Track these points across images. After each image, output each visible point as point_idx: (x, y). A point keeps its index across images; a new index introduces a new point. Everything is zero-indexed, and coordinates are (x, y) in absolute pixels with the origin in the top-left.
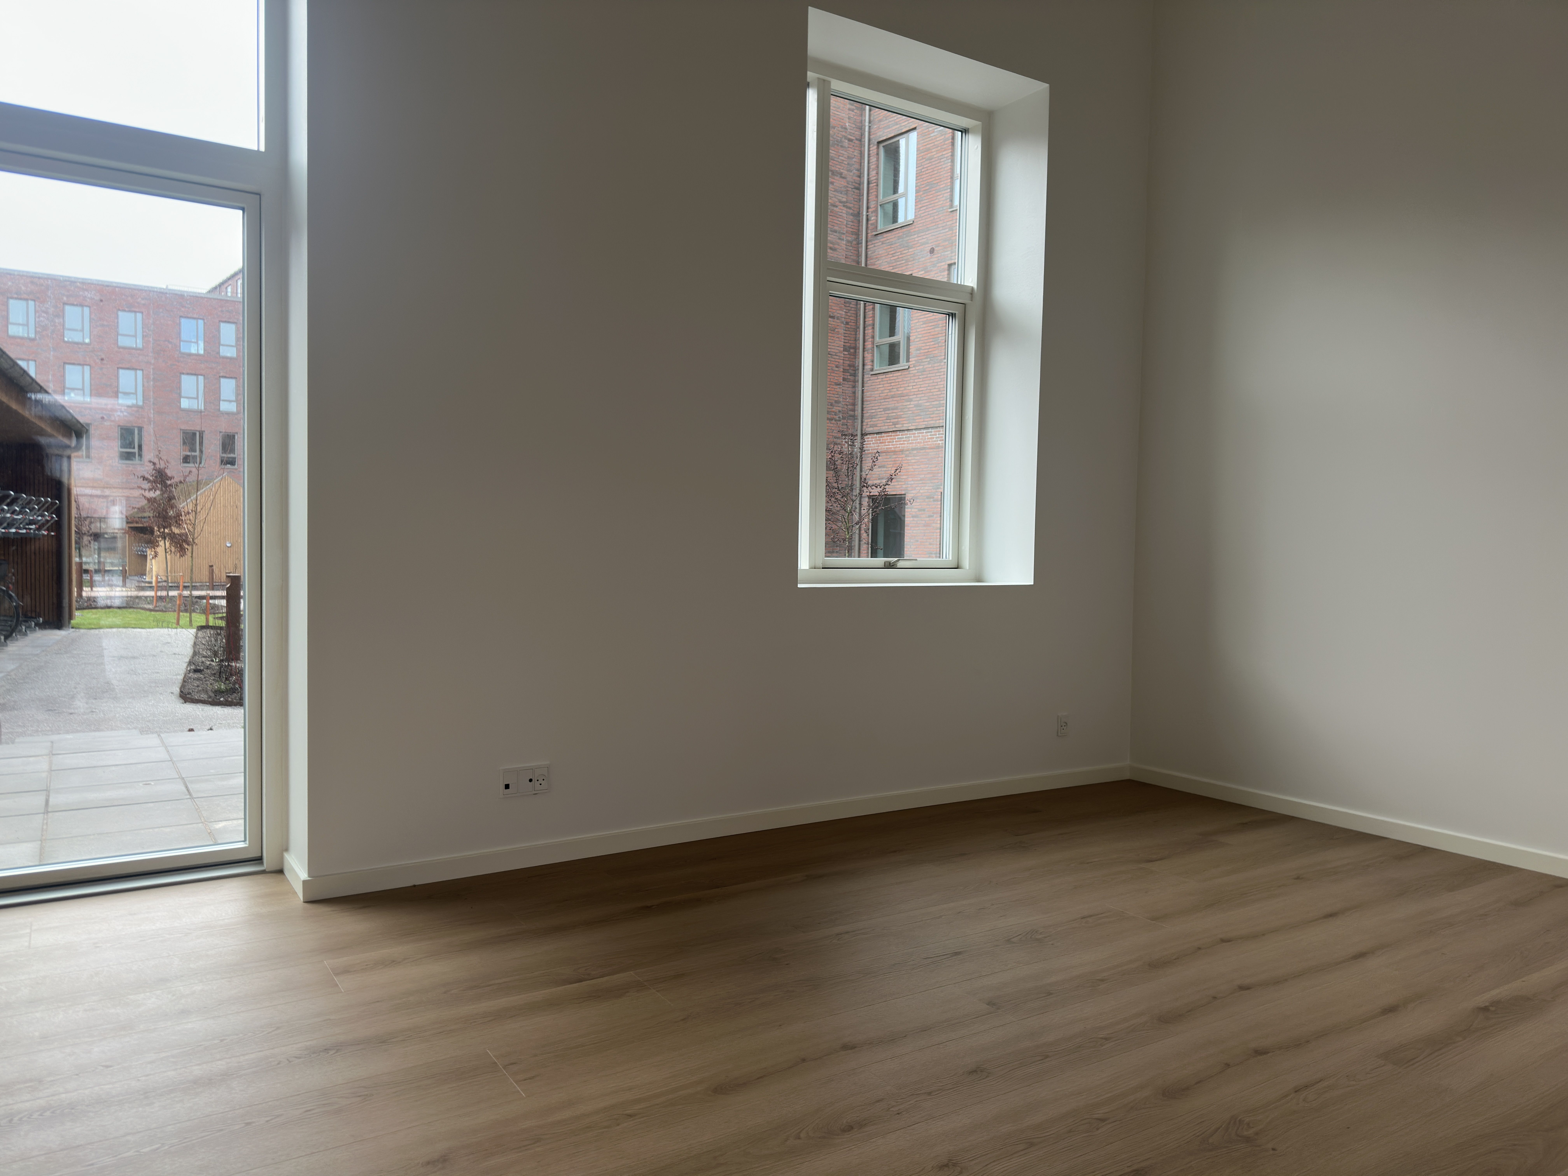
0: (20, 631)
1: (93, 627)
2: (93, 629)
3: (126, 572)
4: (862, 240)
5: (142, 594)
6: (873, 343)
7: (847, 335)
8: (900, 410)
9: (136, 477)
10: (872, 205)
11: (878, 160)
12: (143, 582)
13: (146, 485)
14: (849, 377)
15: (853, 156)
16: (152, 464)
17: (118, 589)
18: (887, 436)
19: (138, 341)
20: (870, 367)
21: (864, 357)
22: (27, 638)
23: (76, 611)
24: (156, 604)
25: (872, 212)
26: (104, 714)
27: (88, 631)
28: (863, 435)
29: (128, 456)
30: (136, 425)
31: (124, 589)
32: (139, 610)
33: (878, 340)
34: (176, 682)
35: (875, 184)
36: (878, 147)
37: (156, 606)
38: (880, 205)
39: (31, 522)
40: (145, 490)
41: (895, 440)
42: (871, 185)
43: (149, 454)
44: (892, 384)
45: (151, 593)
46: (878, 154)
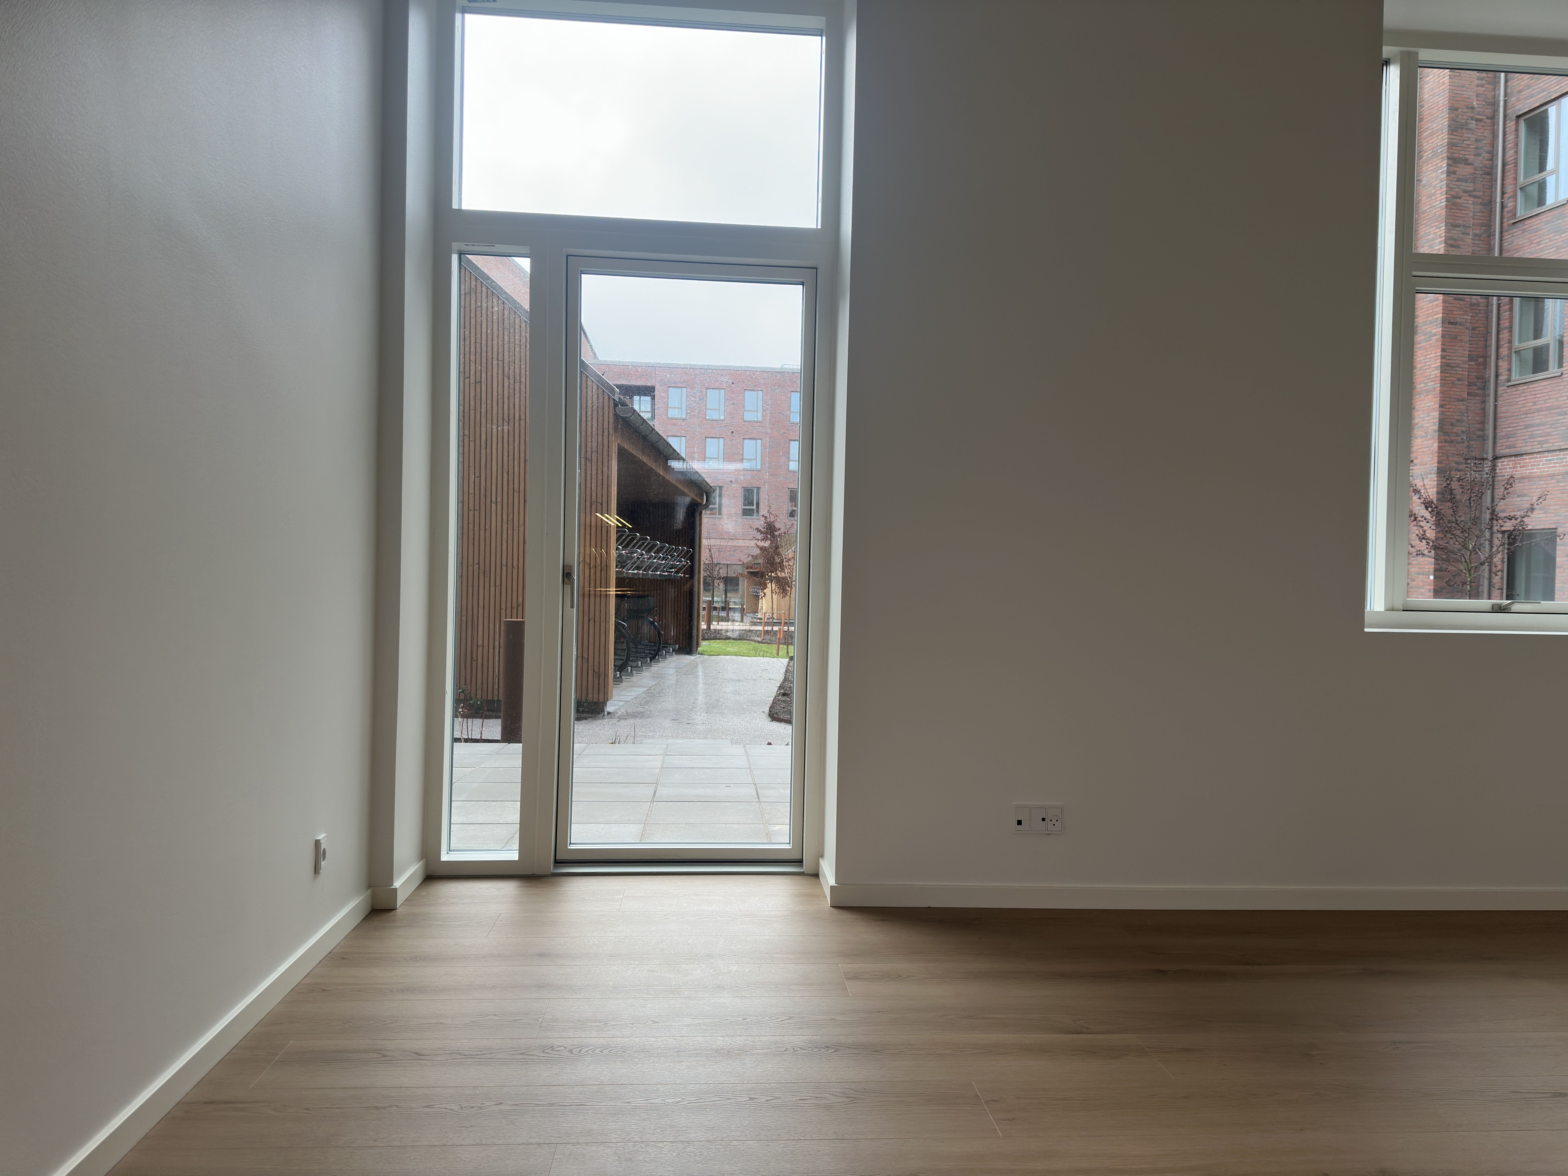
0: (662, 655)
1: (713, 654)
2: (713, 655)
3: (744, 610)
4: (1495, 231)
5: (753, 628)
6: (1510, 349)
7: (1473, 342)
8: (1548, 426)
9: (752, 529)
10: (1509, 189)
11: (1517, 137)
12: (755, 618)
13: (760, 536)
14: (1476, 391)
15: (1482, 138)
16: (764, 518)
17: (737, 624)
18: (1529, 459)
19: (759, 415)
20: (1506, 377)
21: (1497, 366)
22: (666, 661)
23: (702, 642)
24: (764, 637)
25: (1509, 198)
26: (711, 726)
27: (710, 657)
28: (1496, 458)
29: (746, 513)
30: (755, 486)
31: (741, 624)
32: (751, 642)
33: (1517, 344)
34: (768, 702)
35: (1513, 165)
36: (1517, 123)
37: (763, 639)
38: (1521, 189)
39: (672, 567)
40: (758, 540)
41: (1541, 463)
42: (1507, 167)
43: (763, 511)
44: (1538, 396)
45: (760, 628)
46: (1517, 130)
